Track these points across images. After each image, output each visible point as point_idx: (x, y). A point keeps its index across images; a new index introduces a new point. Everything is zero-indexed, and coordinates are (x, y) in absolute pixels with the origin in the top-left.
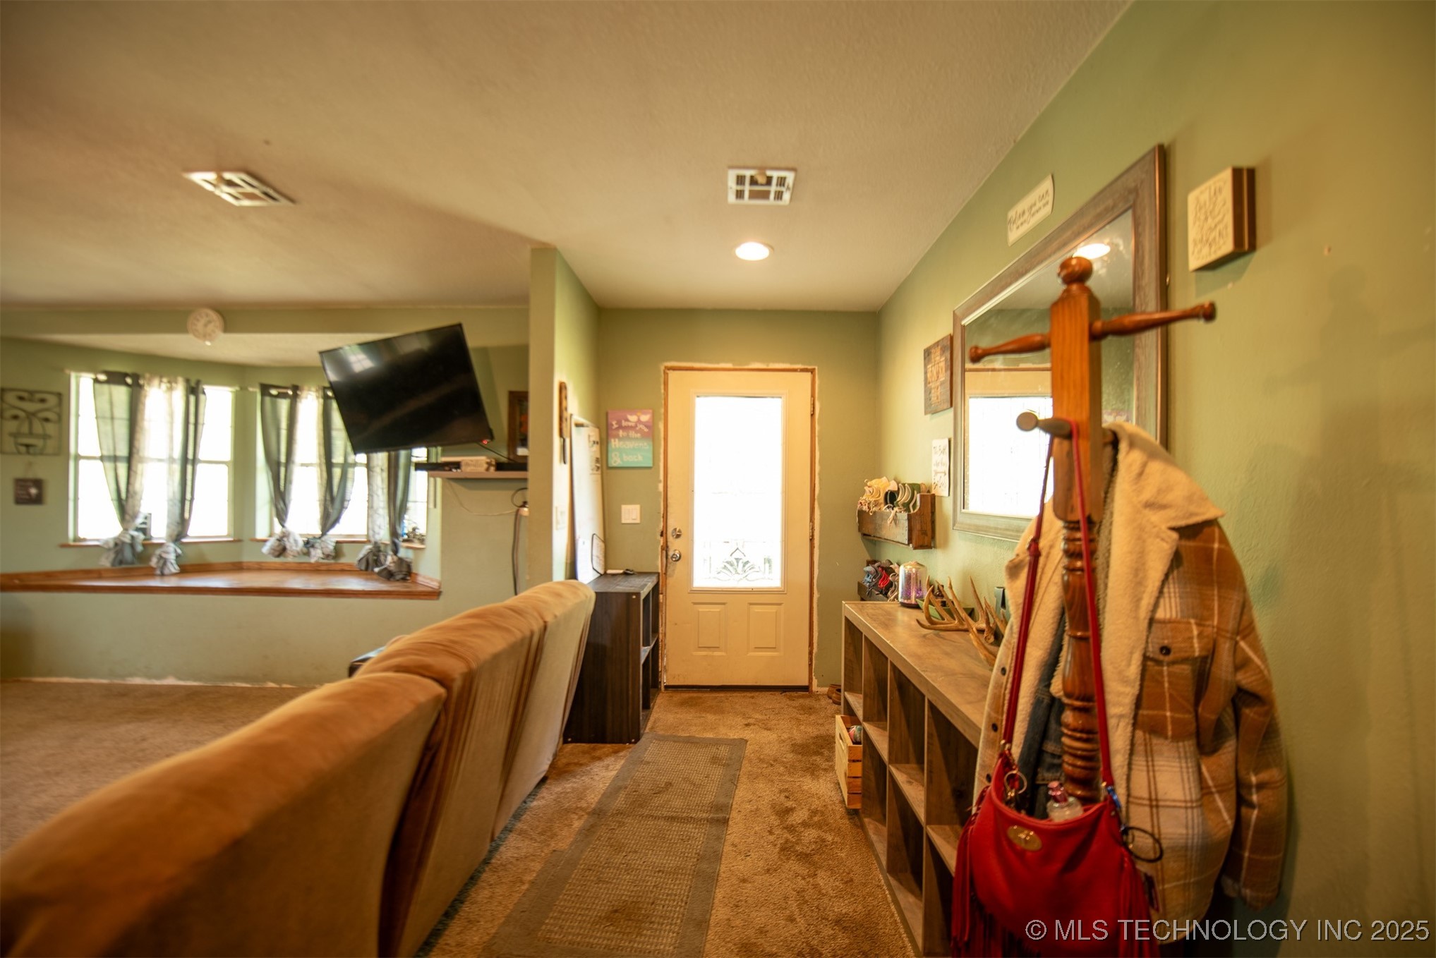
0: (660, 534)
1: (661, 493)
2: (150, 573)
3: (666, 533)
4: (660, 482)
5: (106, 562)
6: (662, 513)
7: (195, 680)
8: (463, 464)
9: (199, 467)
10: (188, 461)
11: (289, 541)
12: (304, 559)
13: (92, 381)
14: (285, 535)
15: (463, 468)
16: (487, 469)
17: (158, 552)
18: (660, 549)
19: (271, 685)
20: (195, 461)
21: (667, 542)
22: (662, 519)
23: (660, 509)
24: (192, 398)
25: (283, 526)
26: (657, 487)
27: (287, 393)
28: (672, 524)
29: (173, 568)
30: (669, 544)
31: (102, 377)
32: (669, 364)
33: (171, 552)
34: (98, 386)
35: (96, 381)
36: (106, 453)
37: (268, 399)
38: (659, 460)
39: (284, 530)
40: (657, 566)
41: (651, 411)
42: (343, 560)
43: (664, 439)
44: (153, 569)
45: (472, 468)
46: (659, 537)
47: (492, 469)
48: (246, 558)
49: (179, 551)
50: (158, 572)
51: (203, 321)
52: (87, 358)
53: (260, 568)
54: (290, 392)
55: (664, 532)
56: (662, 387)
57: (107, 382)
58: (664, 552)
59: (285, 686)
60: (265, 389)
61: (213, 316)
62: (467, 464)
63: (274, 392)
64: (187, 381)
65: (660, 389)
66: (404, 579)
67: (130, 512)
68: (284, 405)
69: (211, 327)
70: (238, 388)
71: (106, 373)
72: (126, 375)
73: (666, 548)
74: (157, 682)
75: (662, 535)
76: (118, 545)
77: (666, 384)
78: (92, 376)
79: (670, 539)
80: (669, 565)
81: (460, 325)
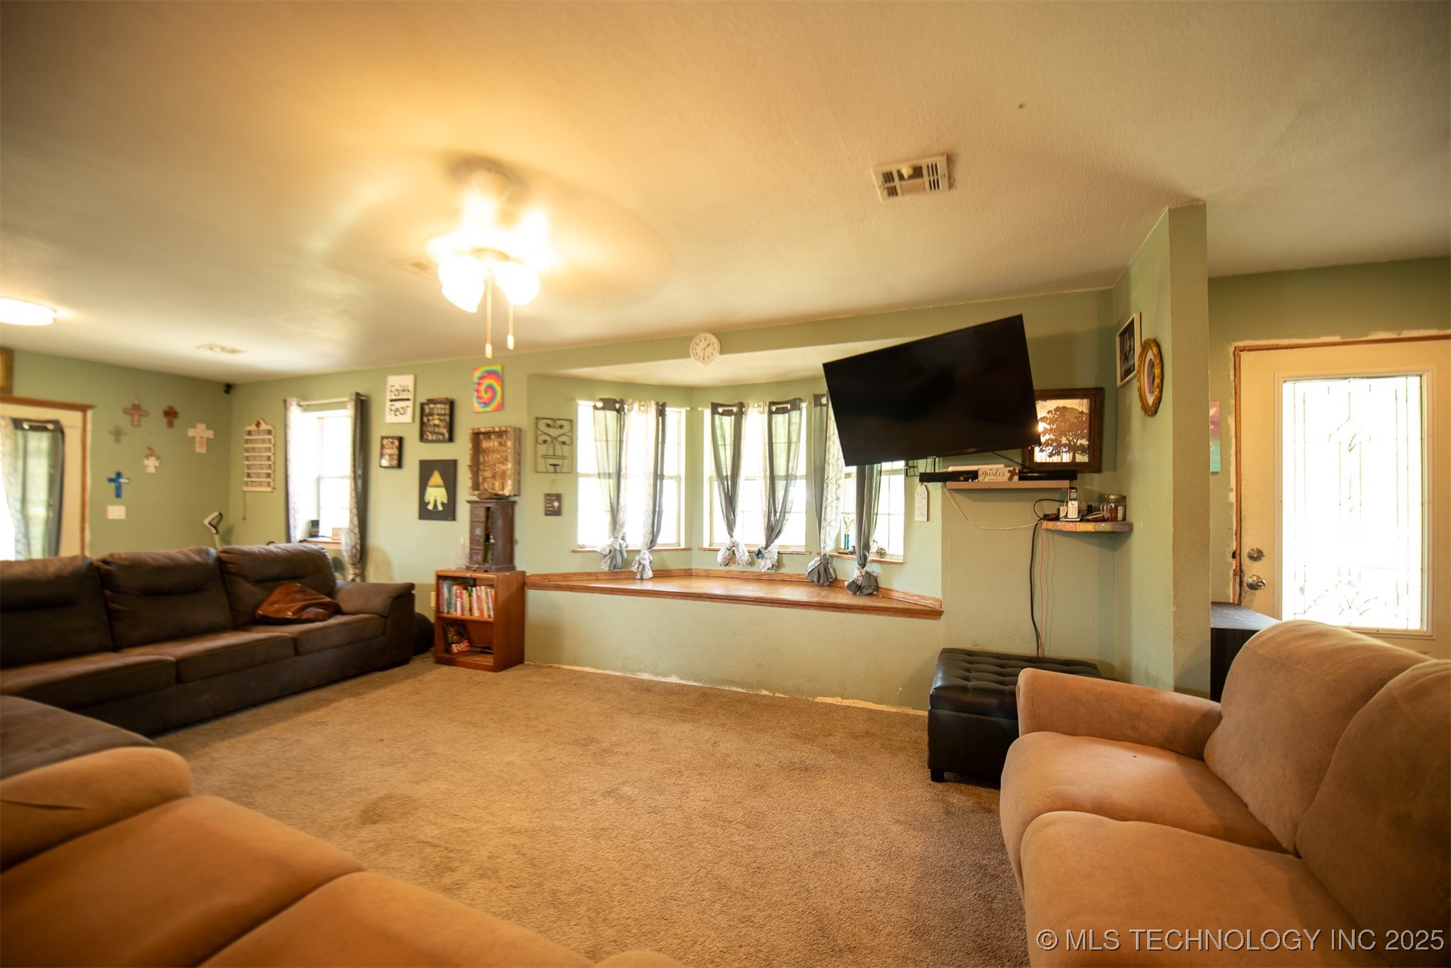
0: (1231, 555)
1: (1232, 504)
2: (631, 576)
3: (1240, 555)
4: (1232, 490)
5: (605, 567)
6: (1235, 529)
7: (695, 681)
8: (980, 473)
9: (665, 481)
10: (658, 476)
11: (738, 551)
12: (749, 569)
13: (592, 409)
14: (734, 545)
15: (981, 478)
16: (1010, 479)
17: (637, 558)
18: (1232, 573)
19: (765, 692)
20: (662, 477)
21: (1241, 565)
22: (1234, 537)
23: (1232, 523)
24: (660, 418)
25: (732, 536)
26: (1227, 498)
27: (732, 411)
28: (1249, 544)
29: (649, 574)
30: (1244, 568)
31: (600, 404)
32: (1241, 344)
33: (646, 557)
34: (597, 412)
35: (595, 408)
36: (602, 471)
37: (717, 417)
38: (1229, 464)
39: (733, 540)
40: (1229, 595)
41: (1218, 403)
42: (782, 571)
43: (1236, 436)
44: (634, 574)
45: (992, 477)
46: (1230, 559)
47: (1016, 478)
48: (695, 566)
49: (651, 558)
50: (638, 577)
51: (703, 345)
52: (587, 386)
53: (708, 575)
54: (735, 409)
55: (1238, 552)
56: (1232, 373)
57: (603, 408)
58: (1238, 578)
59: (777, 695)
60: (714, 407)
61: (713, 339)
62: (986, 474)
63: (720, 410)
64: (657, 404)
65: (1229, 376)
66: (871, 594)
67: (620, 523)
68: (728, 422)
69: (710, 350)
70: (689, 409)
71: (602, 400)
72: (615, 401)
73: (1240, 572)
74: (663, 680)
75: (1234, 556)
76: (612, 553)
77: (1237, 369)
78: (592, 404)
79: (1246, 561)
80: (1243, 594)
81: (1020, 317)
